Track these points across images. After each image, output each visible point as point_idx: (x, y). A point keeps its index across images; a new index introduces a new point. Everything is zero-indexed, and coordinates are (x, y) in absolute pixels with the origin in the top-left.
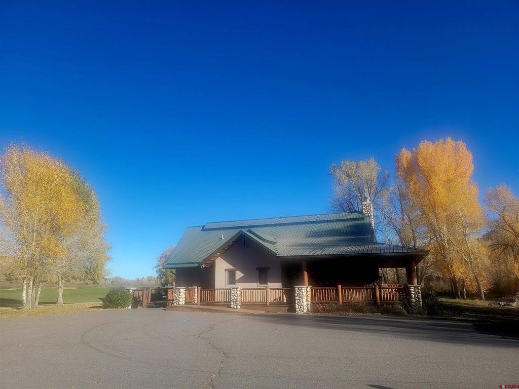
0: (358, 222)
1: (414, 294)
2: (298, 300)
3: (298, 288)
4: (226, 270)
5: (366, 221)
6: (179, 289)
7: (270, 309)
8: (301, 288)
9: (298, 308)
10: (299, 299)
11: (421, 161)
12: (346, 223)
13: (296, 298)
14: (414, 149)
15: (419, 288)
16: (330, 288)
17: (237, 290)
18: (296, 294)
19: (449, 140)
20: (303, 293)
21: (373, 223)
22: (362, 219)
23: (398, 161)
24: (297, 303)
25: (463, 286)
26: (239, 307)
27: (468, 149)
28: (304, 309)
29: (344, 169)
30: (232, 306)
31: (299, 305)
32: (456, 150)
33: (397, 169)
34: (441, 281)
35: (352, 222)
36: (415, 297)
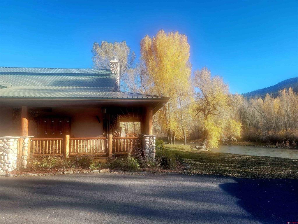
0: (105, 77)
1: (148, 144)
3: (3, 139)
5: (112, 77)
8: (8, 139)
11: (158, 44)
12: (94, 77)
14: (154, 38)
15: (155, 138)
16: (57, 139)
19: (177, 33)
21: (118, 80)
22: (109, 75)
23: (142, 44)
25: (174, 135)
27: (188, 42)
28: (8, 167)
29: (103, 47)
31: (1, 163)
32: (181, 41)
33: (141, 51)
34: (157, 132)
35: (99, 77)
36: (149, 147)
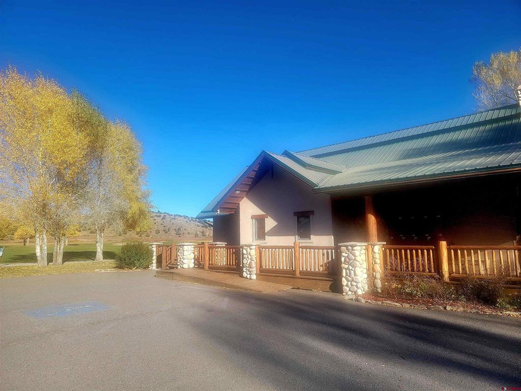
0: (508, 123)
2: (346, 269)
3: (347, 246)
4: (253, 217)
6: (183, 246)
7: (301, 283)
8: (353, 246)
9: (347, 285)
10: (348, 269)
13: (343, 265)
16: (423, 247)
17: (251, 249)
18: (343, 259)
20: (355, 256)
22: (517, 116)
24: (344, 274)
26: (254, 277)
28: (357, 288)
30: (245, 274)
31: (348, 280)
35: (494, 125)
